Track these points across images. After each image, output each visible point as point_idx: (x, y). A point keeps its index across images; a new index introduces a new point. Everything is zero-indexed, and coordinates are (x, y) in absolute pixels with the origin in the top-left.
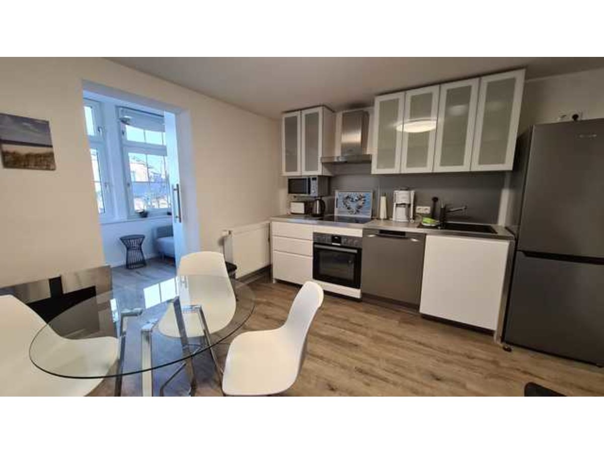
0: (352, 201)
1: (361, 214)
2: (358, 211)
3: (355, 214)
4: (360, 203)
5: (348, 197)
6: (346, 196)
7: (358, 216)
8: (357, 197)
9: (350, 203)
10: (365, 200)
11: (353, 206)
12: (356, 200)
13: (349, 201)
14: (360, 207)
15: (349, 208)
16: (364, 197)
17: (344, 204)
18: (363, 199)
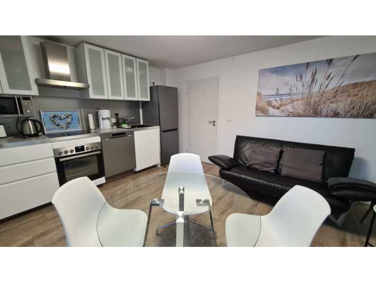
0: (60, 119)
1: (71, 128)
2: (68, 127)
3: (66, 129)
4: (69, 120)
5: (54, 116)
6: (52, 115)
7: (68, 130)
8: (65, 116)
9: (58, 121)
10: (72, 118)
11: (62, 123)
12: (64, 118)
13: (56, 119)
14: (69, 123)
15: (58, 125)
16: (71, 115)
17: (53, 122)
18: (71, 117)
